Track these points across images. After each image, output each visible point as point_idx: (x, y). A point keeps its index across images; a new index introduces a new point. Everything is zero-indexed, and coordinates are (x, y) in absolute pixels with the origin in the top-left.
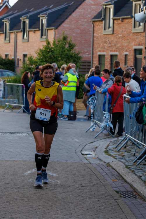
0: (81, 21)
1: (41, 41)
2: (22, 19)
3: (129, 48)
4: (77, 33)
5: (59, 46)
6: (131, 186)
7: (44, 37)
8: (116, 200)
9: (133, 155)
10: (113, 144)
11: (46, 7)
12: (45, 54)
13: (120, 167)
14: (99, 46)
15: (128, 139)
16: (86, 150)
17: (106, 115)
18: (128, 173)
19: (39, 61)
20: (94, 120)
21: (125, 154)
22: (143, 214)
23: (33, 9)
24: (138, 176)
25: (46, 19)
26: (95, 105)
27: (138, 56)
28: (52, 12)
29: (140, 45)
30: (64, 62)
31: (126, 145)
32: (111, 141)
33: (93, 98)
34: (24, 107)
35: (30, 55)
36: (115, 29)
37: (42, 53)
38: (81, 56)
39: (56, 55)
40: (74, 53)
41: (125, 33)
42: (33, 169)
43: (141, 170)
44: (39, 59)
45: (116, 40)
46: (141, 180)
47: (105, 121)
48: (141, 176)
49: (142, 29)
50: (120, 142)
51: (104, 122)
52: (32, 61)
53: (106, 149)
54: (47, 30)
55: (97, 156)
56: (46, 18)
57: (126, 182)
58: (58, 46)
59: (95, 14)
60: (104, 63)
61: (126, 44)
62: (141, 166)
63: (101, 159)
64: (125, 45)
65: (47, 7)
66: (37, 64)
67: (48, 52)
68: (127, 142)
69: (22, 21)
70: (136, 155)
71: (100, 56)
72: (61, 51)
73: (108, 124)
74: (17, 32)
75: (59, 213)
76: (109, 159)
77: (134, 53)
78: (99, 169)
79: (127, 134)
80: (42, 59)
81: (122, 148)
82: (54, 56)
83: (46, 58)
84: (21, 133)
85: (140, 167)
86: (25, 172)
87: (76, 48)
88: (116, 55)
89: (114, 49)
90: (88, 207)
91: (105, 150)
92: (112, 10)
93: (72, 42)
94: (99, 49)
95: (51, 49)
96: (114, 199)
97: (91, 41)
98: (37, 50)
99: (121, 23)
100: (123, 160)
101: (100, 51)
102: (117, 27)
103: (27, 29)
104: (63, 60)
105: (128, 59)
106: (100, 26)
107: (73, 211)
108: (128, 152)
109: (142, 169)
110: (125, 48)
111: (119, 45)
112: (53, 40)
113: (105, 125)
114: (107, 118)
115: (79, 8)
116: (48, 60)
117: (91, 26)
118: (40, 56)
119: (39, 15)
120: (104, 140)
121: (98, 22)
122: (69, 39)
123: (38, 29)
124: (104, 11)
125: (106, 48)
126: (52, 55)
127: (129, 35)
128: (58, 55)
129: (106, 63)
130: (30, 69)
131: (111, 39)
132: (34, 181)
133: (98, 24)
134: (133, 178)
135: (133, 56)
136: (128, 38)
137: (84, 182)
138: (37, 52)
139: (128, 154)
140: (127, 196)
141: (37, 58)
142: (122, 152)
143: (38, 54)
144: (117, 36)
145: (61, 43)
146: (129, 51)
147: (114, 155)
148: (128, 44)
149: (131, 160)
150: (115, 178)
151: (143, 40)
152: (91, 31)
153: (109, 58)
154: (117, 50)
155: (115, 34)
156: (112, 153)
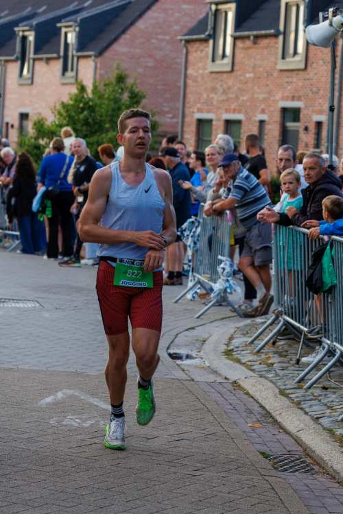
0: (157, 39)
1: (64, 84)
2: (19, 31)
3: (270, 106)
4: (146, 67)
5: (106, 96)
6: (298, 441)
7: (70, 74)
8: (266, 478)
9: (294, 362)
10: (243, 334)
11: (76, 3)
12: (73, 114)
13: (264, 392)
14: (199, 98)
15: (281, 324)
16: (178, 348)
17: (225, 264)
18: (288, 407)
20: (195, 274)
21: (275, 359)
23: (44, 8)
24: (312, 417)
25: (74, 34)
26: (196, 239)
27: (291, 125)
28: (91, 17)
29: (296, 99)
32: (238, 326)
33: (193, 222)
36: (237, 61)
37: (67, 111)
39: (98, 118)
41: (261, 69)
42: (57, 392)
43: (316, 402)
44: (59, 126)
45: (240, 86)
46: (320, 426)
47: (223, 277)
48: (319, 416)
49: (301, 61)
50: (258, 332)
51: (220, 280)
52: (42, 130)
53: (227, 345)
54: (78, 58)
55: (206, 362)
56: (75, 30)
57: (282, 429)
58: (103, 95)
59: (192, 23)
60: (209, 139)
61: (261, 97)
62: (317, 392)
63: (218, 370)
64: (260, 99)
65: (77, 6)
67: (80, 110)
69: (18, 35)
71: (200, 122)
72: (110, 108)
73: (230, 285)
74: (7, 61)
75: (133, 508)
76: (235, 373)
77: (281, 117)
78: (216, 396)
81: (266, 343)
82: (93, 120)
83: (74, 123)
84: (21, 300)
85: (315, 394)
86: (41, 400)
87: (144, 101)
88: (239, 122)
89: (233, 106)
90: (200, 494)
91: (225, 347)
92: (231, 16)
93: (137, 88)
94: (199, 105)
95: (88, 103)
96: (261, 475)
97: (180, 88)
98: (55, 103)
99: (251, 48)
100: (272, 375)
101: (200, 110)
102: (242, 55)
103: (31, 53)
105: (266, 132)
106: (202, 51)
107: (166, 502)
108: (281, 356)
109: (319, 398)
110: (260, 106)
111: (245, 98)
112: (92, 81)
113: (221, 287)
114: (228, 272)
115: (154, 8)
116: (80, 128)
117: (181, 52)
118: (62, 118)
119: (59, 21)
121: (197, 45)
122: (130, 81)
123: (55, 55)
124: (213, 17)
125: (215, 103)
126: (90, 115)
127: (269, 74)
128: (102, 119)
130: (38, 147)
131: (226, 83)
132: (64, 423)
133: (198, 47)
134: (299, 420)
135: (278, 123)
136: (268, 82)
137: (184, 429)
138: (55, 110)
139: (282, 359)
140: (291, 467)
141: (53, 123)
142: (266, 355)
143: (56, 112)
144: (242, 78)
145: (111, 89)
146: (269, 111)
147: (249, 361)
148: (266, 96)
149: (291, 375)
150: (255, 419)
151: (302, 88)
152: (180, 64)
153: (223, 129)
154: (241, 110)
155: (238, 73)
156: (243, 356)
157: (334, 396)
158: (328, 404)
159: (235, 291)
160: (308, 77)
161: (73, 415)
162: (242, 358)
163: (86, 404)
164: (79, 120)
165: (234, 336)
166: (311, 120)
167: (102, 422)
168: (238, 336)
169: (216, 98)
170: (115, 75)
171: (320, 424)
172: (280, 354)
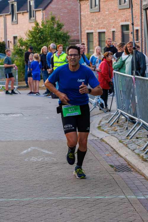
1: (30, 23)
2: (10, 2)
3: (116, 25)
4: (64, 13)
5: (47, 26)
6: (125, 160)
7: (32, 18)
8: (111, 175)
9: (125, 129)
10: (106, 120)
12: (34, 35)
13: (113, 141)
14: (87, 24)
15: (119, 114)
18: (122, 147)
19: (29, 42)
21: (118, 128)
22: (138, 187)
24: (131, 150)
25: (33, 1)
27: (125, 32)
29: (127, 21)
31: (118, 120)
32: (103, 116)
35: (20, 37)
36: (101, 7)
37: (32, 34)
38: (70, 35)
39: (45, 36)
40: (62, 32)
41: (111, 10)
42: (28, 148)
43: (134, 144)
44: (29, 40)
45: (103, 17)
46: (134, 153)
47: (97, 97)
48: (134, 149)
50: (112, 117)
51: (95, 99)
52: (22, 43)
53: (99, 124)
54: (36, 11)
57: (120, 156)
60: (92, 41)
61: (112, 21)
63: (95, 135)
66: (27, 45)
67: (37, 33)
68: (119, 117)
69: (10, 4)
70: (128, 129)
71: (88, 34)
72: (50, 31)
73: (100, 100)
74: (6, 15)
76: (101, 135)
77: (121, 29)
78: (93, 145)
79: (118, 110)
80: (32, 40)
81: (114, 122)
82: (43, 37)
83: (35, 39)
84: (15, 113)
85: (133, 141)
87: (64, 27)
88: (104, 32)
89: (101, 26)
91: (98, 125)
93: (60, 22)
94: (87, 27)
95: (40, 30)
96: (109, 174)
97: (78, 20)
98: (27, 31)
100: (116, 135)
101: (87, 29)
102: (103, 4)
103: (16, 11)
104: (53, 40)
105: (116, 36)
106: (86, 4)
107: (70, 187)
108: (120, 127)
109: (135, 142)
110: (112, 25)
111: (106, 22)
112: (42, 21)
113: (96, 101)
116: (38, 41)
117: (78, 5)
118: (30, 37)
120: (97, 116)
121: (84, 1)
122: (57, 20)
123: (26, 11)
125: (93, 25)
126: (42, 35)
127: (115, 12)
129: (94, 40)
130: (21, 50)
131: (98, 17)
132: (31, 160)
133: (85, 3)
134: (126, 151)
135: (121, 32)
136: (115, 15)
138: (27, 34)
139: (121, 128)
140: (122, 170)
141: (26, 40)
142: (114, 127)
143: (27, 35)
144: (104, 14)
145: (49, 23)
146: (116, 27)
147: (107, 130)
148: (114, 21)
149: (124, 134)
150: (109, 153)
151: (129, 16)
152: (78, 10)
153: (98, 36)
154: (104, 27)
155: (102, 12)
156: (105, 128)
157: (141, 141)
158: (138, 144)
161: (34, 157)
163: (40, 152)
164: (37, 37)
165: (102, 120)
166: (135, 29)
167: (46, 159)
168: (103, 120)
169: (94, 23)
170: (51, 17)
171: (134, 152)
172: (120, 126)
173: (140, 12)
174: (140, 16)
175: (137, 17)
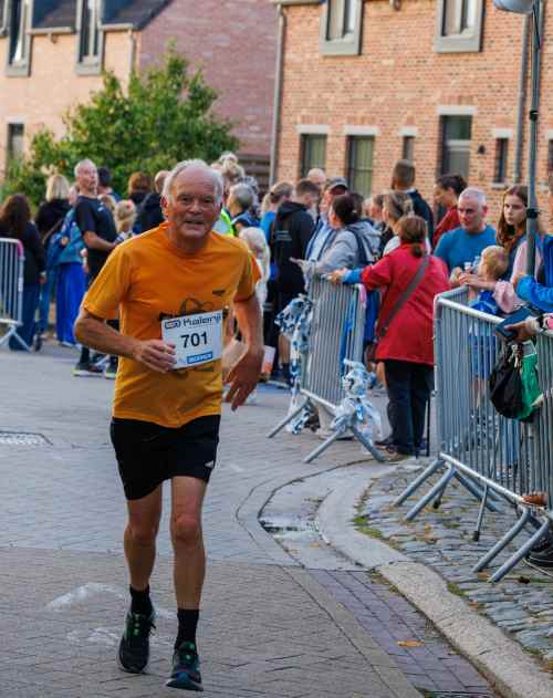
1: (81, 76)
3: (422, 113)
4: (218, 47)
5: (153, 95)
6: (481, 670)
7: (91, 59)
9: (470, 536)
10: (387, 491)
12: (98, 125)
13: (424, 588)
14: (305, 100)
15: (447, 473)
16: (278, 514)
17: (355, 373)
18: (462, 613)
19: (74, 150)
20: (303, 390)
21: (439, 532)
24: (504, 630)
26: (306, 332)
27: (455, 144)
29: (464, 101)
30: (172, 157)
31: (440, 497)
32: (375, 476)
33: (300, 304)
34: (19, 330)
36: (367, 37)
37: (88, 120)
38: (239, 137)
39: (139, 130)
40: (209, 124)
41: (406, 52)
42: (77, 586)
44: (76, 145)
45: (372, 79)
46: (518, 645)
47: (351, 396)
48: (515, 628)
50: (413, 484)
51: (345, 400)
52: (47, 151)
53: (359, 508)
54: (105, 33)
55: (324, 537)
57: (454, 649)
61: (407, 97)
62: (511, 587)
63: (343, 549)
64: (406, 100)
67: (109, 119)
68: (444, 486)
70: (481, 537)
71: (307, 139)
72: (159, 116)
73: (362, 407)
76: (374, 554)
77: (440, 131)
79: (442, 455)
80: (86, 145)
81: (423, 507)
82: (132, 135)
83: (100, 140)
84: (15, 433)
85: (508, 591)
86: (51, 600)
87: (214, 105)
88: (371, 138)
89: (361, 113)
93: (203, 82)
94: (304, 112)
95: (122, 107)
97: (273, 81)
98: (69, 107)
99: (390, 17)
100: (434, 559)
101: (305, 120)
102: (376, 29)
103: (27, 26)
104: (168, 151)
106: (309, 22)
108: (447, 527)
109: (516, 597)
111: (381, 99)
113: (348, 412)
114: (359, 387)
116: (109, 148)
117: (277, 21)
120: (346, 471)
121: (303, 9)
122: (191, 72)
123: (67, 29)
125: (331, 107)
126: (127, 127)
127: (420, 60)
128: (146, 133)
129: (328, 164)
130: (38, 179)
131: (349, 75)
132: (91, 639)
133: (304, 16)
134: (482, 635)
135: (436, 141)
136: (419, 73)
137: (292, 651)
138: (68, 118)
139: (450, 532)
141: (66, 140)
142: (424, 524)
144: (375, 66)
145: (160, 84)
146: (421, 121)
147: (396, 535)
148: (413, 95)
149: (467, 558)
150: (408, 633)
151: (475, 82)
152: (273, 43)
153: (343, 149)
154: (373, 119)
155: (368, 57)
156: (386, 527)
157: (540, 594)
158: (530, 608)
159: (371, 417)
160: (483, 64)
161: (105, 626)
162: (382, 530)
164: (106, 135)
166: (490, 136)
168: (376, 493)
170: (167, 62)
171: (516, 641)
172: (447, 523)
173: (520, 70)
174: (519, 87)
175: (506, 89)
